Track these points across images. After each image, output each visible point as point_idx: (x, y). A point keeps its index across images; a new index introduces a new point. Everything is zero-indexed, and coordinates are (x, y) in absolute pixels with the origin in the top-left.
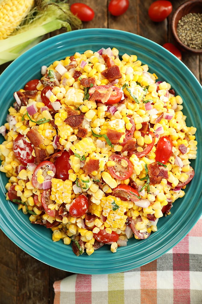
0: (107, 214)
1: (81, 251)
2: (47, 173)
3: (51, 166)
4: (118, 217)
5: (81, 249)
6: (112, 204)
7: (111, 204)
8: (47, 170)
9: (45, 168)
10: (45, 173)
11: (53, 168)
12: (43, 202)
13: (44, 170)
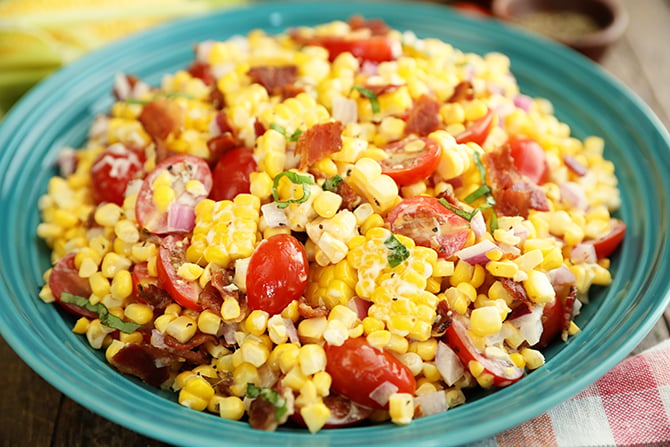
0: (373, 284)
1: (284, 409)
2: (185, 187)
3: (199, 167)
4: (407, 287)
5: (281, 403)
6: (386, 243)
7: (384, 246)
8: (186, 179)
9: (180, 174)
10: (179, 186)
11: (205, 174)
12: (162, 256)
13: (178, 177)
